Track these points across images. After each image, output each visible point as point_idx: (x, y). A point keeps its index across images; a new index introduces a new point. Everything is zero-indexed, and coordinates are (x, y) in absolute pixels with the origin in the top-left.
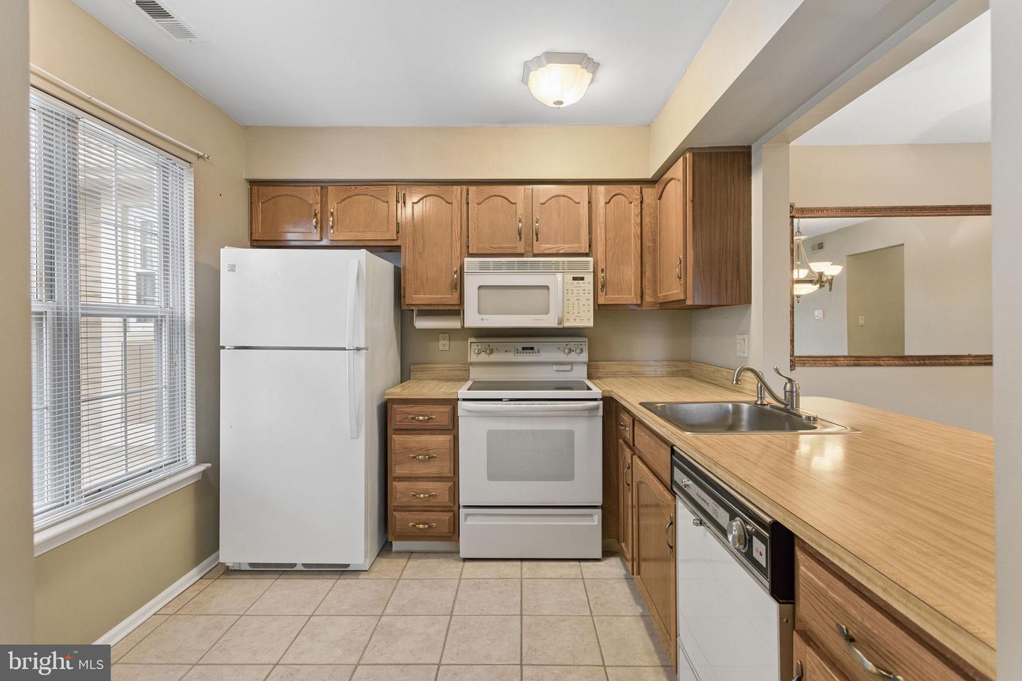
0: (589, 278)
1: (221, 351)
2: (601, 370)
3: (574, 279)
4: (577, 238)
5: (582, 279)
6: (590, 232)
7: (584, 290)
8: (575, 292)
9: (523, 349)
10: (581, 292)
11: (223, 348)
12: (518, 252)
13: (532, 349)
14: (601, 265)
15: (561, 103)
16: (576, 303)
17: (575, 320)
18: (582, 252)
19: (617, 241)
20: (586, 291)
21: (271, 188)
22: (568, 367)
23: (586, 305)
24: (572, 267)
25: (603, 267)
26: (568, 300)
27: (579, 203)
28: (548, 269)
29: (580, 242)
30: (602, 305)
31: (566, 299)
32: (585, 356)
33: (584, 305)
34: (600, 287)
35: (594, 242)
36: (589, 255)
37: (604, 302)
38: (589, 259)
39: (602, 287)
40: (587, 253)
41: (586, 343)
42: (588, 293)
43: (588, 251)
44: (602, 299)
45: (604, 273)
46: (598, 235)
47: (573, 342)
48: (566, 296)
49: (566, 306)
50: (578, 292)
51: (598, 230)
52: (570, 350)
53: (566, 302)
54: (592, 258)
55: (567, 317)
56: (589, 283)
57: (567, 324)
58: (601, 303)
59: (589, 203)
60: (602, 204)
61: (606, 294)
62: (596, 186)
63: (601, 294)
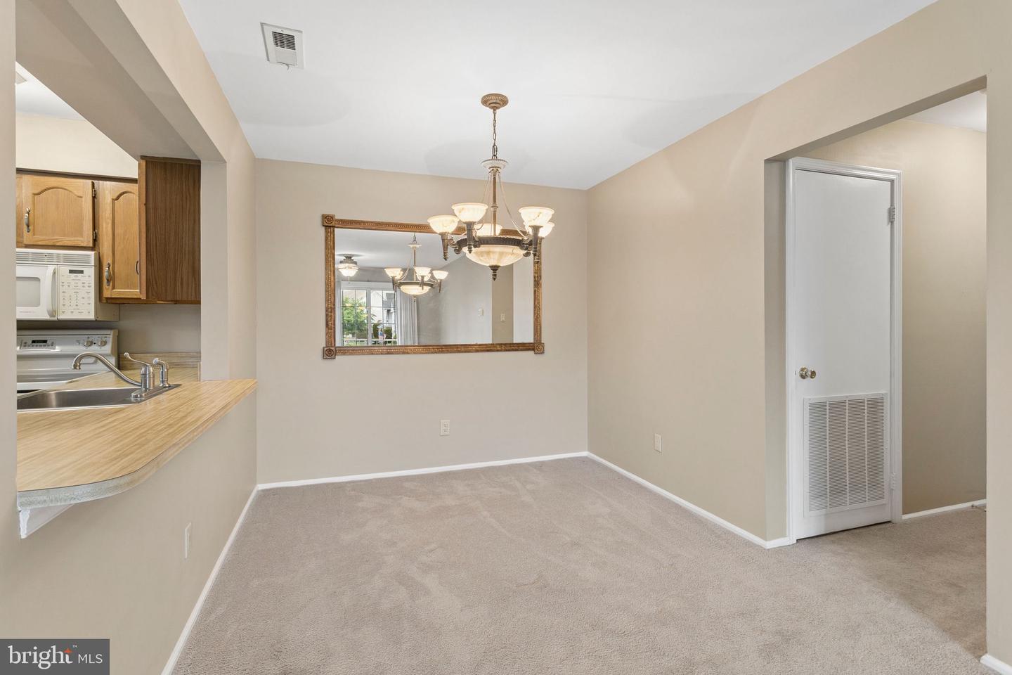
0: (90, 272)
3: (71, 272)
4: (78, 232)
5: (82, 272)
6: (94, 227)
7: (83, 283)
8: (73, 284)
9: (34, 341)
10: (80, 284)
13: (45, 342)
14: (107, 260)
16: (74, 295)
17: (72, 312)
18: (85, 245)
19: (126, 237)
20: (86, 285)
23: (87, 298)
24: (68, 260)
25: (110, 262)
26: (64, 292)
27: (81, 197)
28: (40, 261)
29: (82, 236)
30: (107, 298)
31: (61, 291)
32: (108, 349)
33: (83, 298)
34: (105, 281)
35: (100, 237)
36: (92, 249)
37: (111, 295)
38: (92, 253)
39: (108, 280)
40: (89, 247)
41: (110, 336)
42: (89, 286)
43: (91, 245)
44: (107, 293)
45: (111, 268)
46: (104, 229)
47: (96, 335)
48: (61, 289)
49: (61, 298)
50: (76, 285)
51: (104, 226)
52: (91, 343)
53: (61, 294)
54: (93, 252)
55: (61, 308)
56: (89, 276)
57: (62, 317)
58: (106, 296)
59: (94, 198)
60: (108, 200)
61: (114, 288)
62: (100, 182)
63: (107, 287)
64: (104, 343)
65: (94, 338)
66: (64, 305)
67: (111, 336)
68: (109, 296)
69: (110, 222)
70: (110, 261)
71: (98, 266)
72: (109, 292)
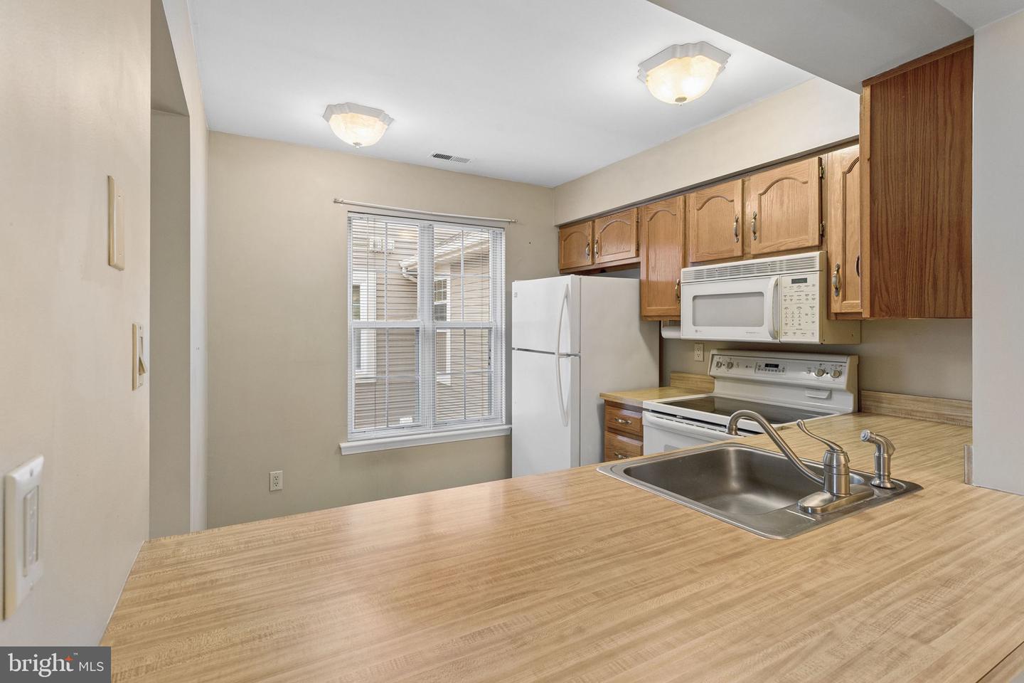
0: (814, 279)
1: (513, 351)
2: (884, 405)
3: (794, 281)
4: (804, 229)
5: (805, 280)
6: (822, 217)
7: (806, 295)
8: (795, 298)
9: (767, 365)
10: (803, 297)
11: (514, 349)
12: (735, 255)
13: (777, 366)
14: (836, 260)
15: (684, 99)
16: (796, 312)
17: (795, 333)
18: (810, 245)
20: (810, 297)
21: (568, 229)
22: (825, 395)
23: (809, 315)
24: (791, 266)
26: (786, 308)
27: (806, 182)
28: (763, 272)
29: (807, 234)
30: (836, 314)
31: (784, 307)
32: (842, 382)
33: (807, 315)
34: (833, 290)
35: (828, 230)
36: (818, 247)
37: (841, 309)
38: (816, 254)
39: (837, 289)
40: (815, 246)
41: (846, 363)
42: (813, 299)
43: (817, 243)
44: (837, 307)
45: (840, 270)
46: (833, 219)
47: (829, 362)
48: (784, 305)
49: (784, 316)
50: (798, 298)
51: (833, 213)
52: (821, 372)
53: (784, 311)
54: (818, 253)
55: (784, 329)
56: (814, 285)
57: (784, 339)
58: (835, 312)
59: (821, 178)
60: (838, 176)
61: (844, 298)
62: (830, 154)
63: (836, 298)
64: (838, 374)
65: (827, 366)
66: (786, 324)
67: (847, 365)
68: (839, 311)
69: (840, 205)
70: (840, 262)
71: (825, 271)
72: (838, 304)
